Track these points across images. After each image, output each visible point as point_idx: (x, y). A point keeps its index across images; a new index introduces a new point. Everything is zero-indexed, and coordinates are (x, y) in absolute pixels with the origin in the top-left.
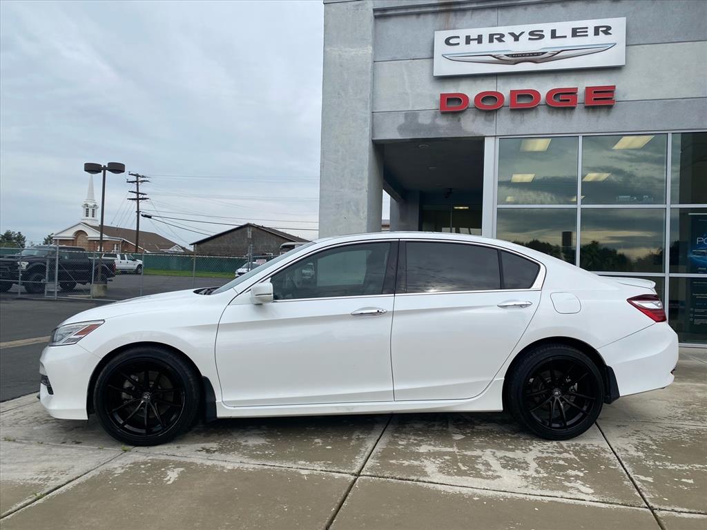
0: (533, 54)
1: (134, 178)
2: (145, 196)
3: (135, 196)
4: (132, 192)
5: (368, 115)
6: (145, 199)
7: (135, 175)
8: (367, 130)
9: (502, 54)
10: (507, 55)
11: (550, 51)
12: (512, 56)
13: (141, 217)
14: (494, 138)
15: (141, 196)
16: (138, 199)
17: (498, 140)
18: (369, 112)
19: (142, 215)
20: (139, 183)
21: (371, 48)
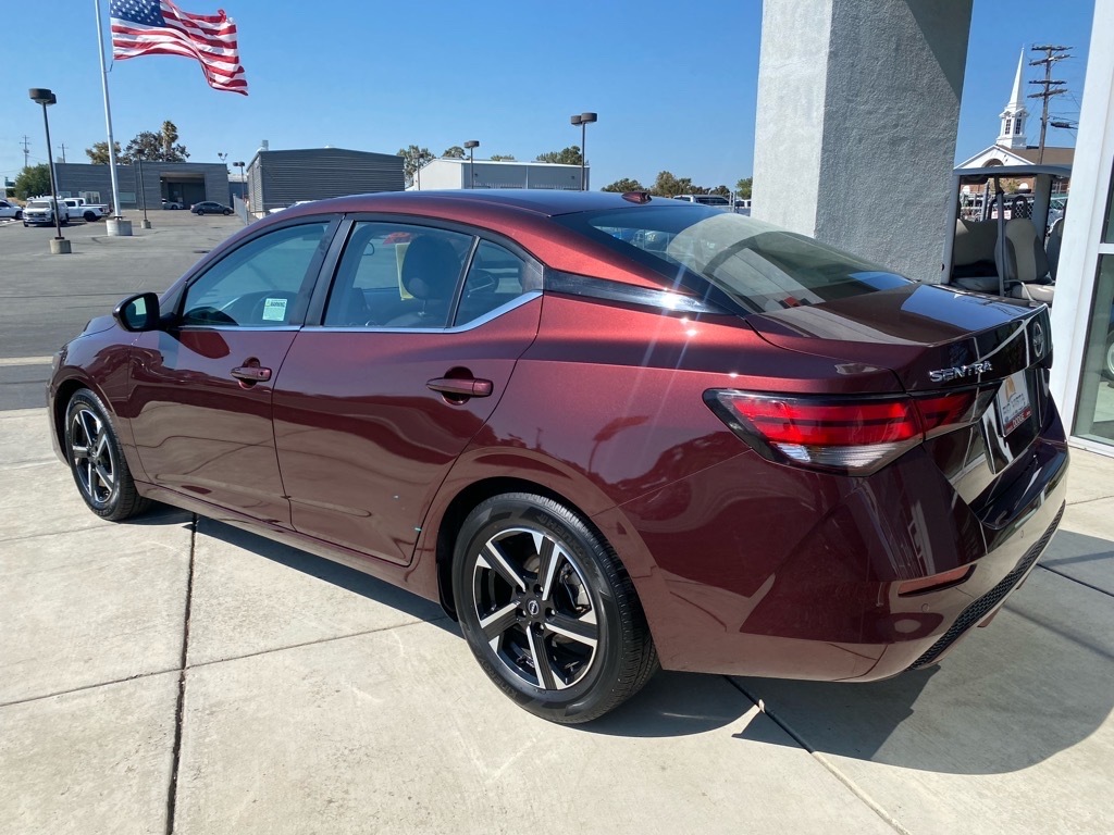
1: (1043, 55)
2: (1059, 87)
3: (1041, 89)
4: (1035, 82)
6: (1061, 91)
7: (1044, 49)
13: (1048, 125)
15: (1052, 88)
16: (1046, 95)
19: (1053, 125)
20: (1052, 63)
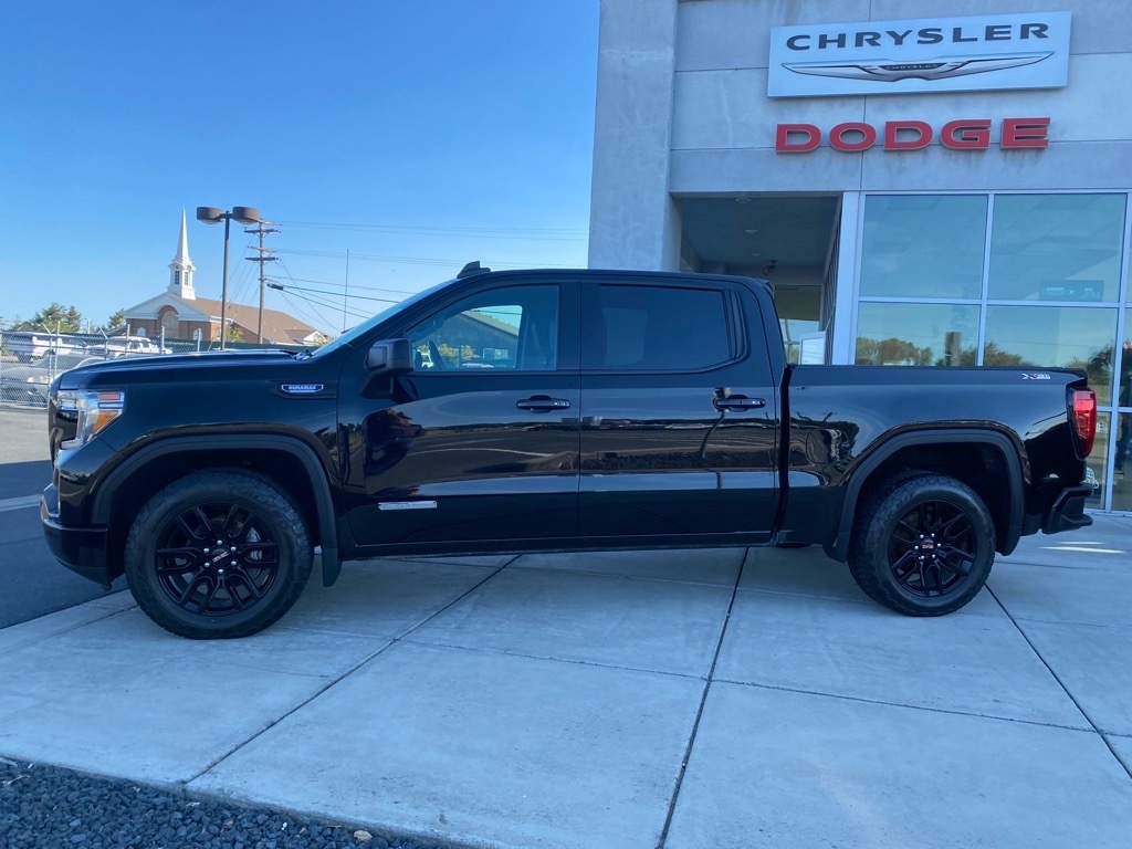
0: (924, 66)
1: (255, 226)
2: (272, 255)
3: (257, 255)
4: (252, 247)
5: (665, 155)
6: (274, 259)
8: (663, 177)
9: (875, 65)
10: (884, 67)
11: (950, 62)
12: (891, 68)
13: (265, 285)
14: (857, 194)
15: (265, 255)
16: (261, 259)
17: (863, 198)
18: (666, 149)
19: (268, 285)
20: (265, 234)
21: (672, 51)
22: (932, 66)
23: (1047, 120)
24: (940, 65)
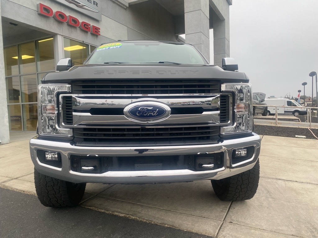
14: (61, 36)
17: (63, 38)
22: (78, 3)
23: (99, 29)
24: (80, 3)
